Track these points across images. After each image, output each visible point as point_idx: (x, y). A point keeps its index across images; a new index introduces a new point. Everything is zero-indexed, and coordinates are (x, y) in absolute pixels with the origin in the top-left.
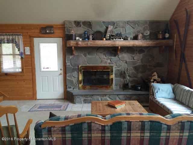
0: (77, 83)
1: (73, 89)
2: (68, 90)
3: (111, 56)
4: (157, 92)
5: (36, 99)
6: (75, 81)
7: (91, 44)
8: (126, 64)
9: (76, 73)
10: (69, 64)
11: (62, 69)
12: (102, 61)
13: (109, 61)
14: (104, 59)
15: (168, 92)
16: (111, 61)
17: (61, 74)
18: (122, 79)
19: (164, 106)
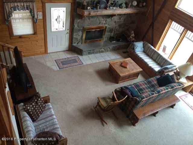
0: (80, 40)
1: (78, 43)
2: (74, 45)
3: (107, 18)
4: (136, 48)
5: (47, 53)
6: (79, 38)
7: (99, 14)
8: (115, 23)
9: (81, 32)
10: (77, 26)
11: (69, 29)
12: (100, 23)
13: (104, 22)
14: (102, 20)
15: (141, 47)
16: (106, 22)
17: (67, 33)
18: (110, 34)
19: (143, 60)
